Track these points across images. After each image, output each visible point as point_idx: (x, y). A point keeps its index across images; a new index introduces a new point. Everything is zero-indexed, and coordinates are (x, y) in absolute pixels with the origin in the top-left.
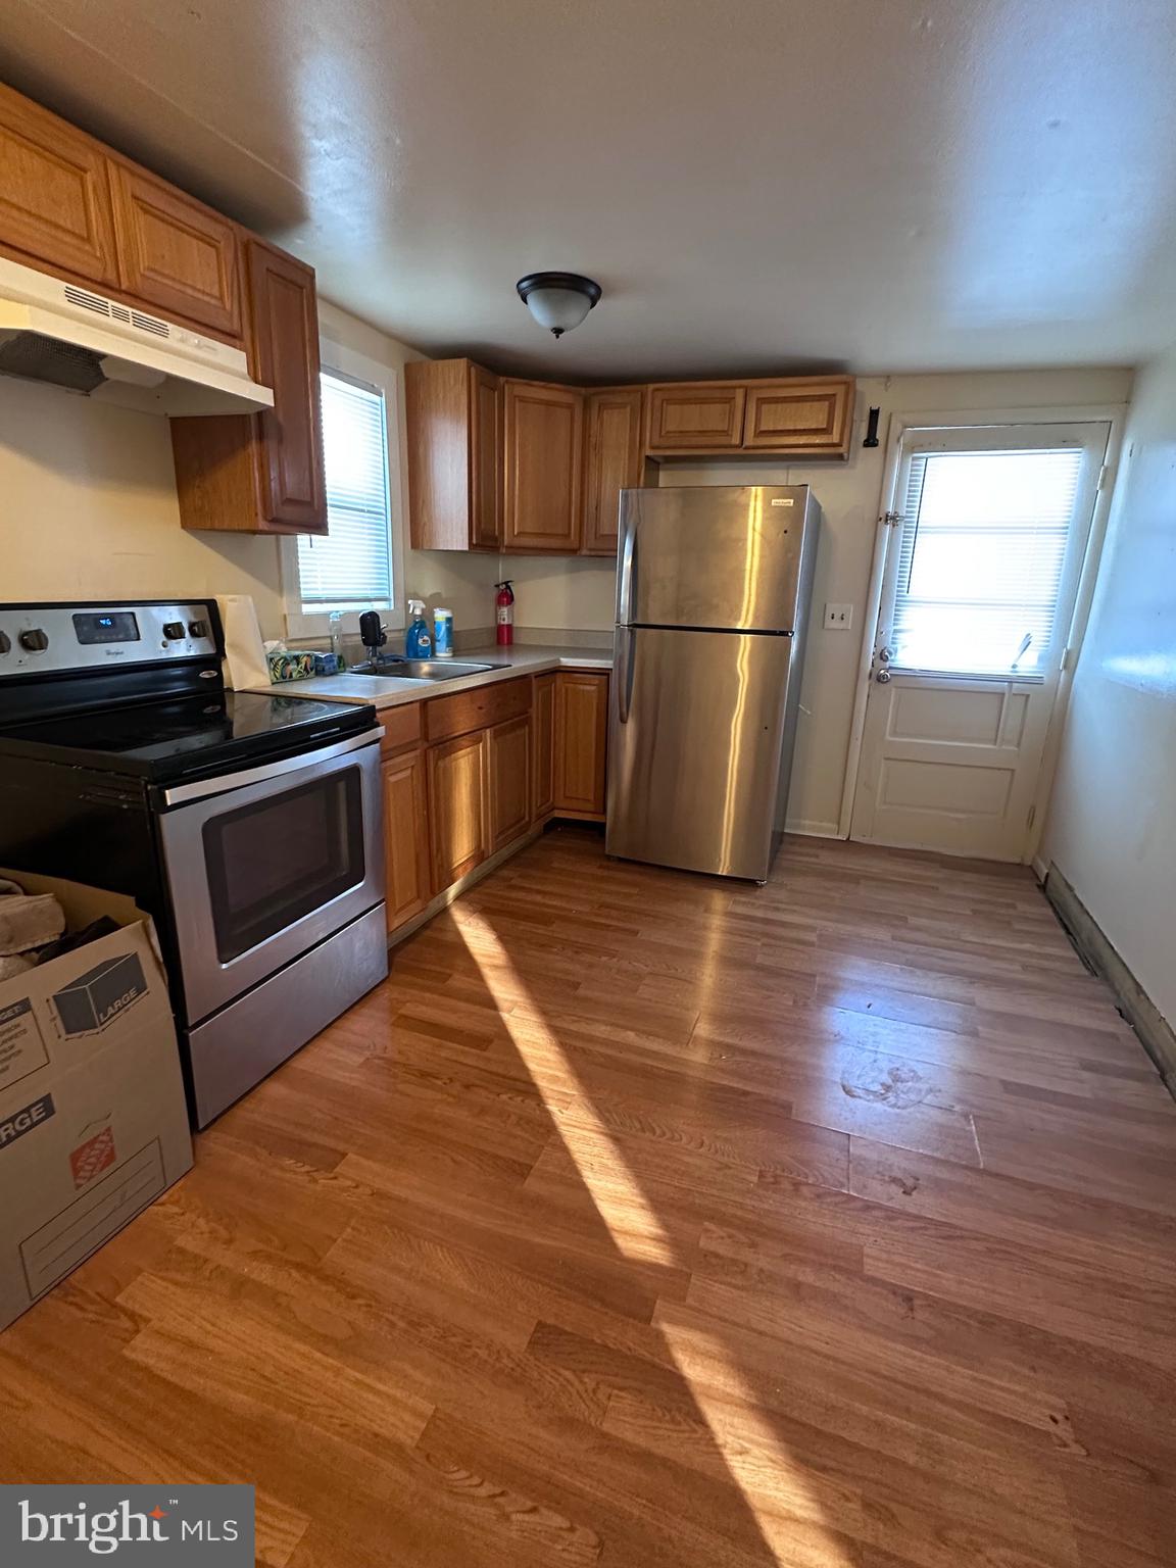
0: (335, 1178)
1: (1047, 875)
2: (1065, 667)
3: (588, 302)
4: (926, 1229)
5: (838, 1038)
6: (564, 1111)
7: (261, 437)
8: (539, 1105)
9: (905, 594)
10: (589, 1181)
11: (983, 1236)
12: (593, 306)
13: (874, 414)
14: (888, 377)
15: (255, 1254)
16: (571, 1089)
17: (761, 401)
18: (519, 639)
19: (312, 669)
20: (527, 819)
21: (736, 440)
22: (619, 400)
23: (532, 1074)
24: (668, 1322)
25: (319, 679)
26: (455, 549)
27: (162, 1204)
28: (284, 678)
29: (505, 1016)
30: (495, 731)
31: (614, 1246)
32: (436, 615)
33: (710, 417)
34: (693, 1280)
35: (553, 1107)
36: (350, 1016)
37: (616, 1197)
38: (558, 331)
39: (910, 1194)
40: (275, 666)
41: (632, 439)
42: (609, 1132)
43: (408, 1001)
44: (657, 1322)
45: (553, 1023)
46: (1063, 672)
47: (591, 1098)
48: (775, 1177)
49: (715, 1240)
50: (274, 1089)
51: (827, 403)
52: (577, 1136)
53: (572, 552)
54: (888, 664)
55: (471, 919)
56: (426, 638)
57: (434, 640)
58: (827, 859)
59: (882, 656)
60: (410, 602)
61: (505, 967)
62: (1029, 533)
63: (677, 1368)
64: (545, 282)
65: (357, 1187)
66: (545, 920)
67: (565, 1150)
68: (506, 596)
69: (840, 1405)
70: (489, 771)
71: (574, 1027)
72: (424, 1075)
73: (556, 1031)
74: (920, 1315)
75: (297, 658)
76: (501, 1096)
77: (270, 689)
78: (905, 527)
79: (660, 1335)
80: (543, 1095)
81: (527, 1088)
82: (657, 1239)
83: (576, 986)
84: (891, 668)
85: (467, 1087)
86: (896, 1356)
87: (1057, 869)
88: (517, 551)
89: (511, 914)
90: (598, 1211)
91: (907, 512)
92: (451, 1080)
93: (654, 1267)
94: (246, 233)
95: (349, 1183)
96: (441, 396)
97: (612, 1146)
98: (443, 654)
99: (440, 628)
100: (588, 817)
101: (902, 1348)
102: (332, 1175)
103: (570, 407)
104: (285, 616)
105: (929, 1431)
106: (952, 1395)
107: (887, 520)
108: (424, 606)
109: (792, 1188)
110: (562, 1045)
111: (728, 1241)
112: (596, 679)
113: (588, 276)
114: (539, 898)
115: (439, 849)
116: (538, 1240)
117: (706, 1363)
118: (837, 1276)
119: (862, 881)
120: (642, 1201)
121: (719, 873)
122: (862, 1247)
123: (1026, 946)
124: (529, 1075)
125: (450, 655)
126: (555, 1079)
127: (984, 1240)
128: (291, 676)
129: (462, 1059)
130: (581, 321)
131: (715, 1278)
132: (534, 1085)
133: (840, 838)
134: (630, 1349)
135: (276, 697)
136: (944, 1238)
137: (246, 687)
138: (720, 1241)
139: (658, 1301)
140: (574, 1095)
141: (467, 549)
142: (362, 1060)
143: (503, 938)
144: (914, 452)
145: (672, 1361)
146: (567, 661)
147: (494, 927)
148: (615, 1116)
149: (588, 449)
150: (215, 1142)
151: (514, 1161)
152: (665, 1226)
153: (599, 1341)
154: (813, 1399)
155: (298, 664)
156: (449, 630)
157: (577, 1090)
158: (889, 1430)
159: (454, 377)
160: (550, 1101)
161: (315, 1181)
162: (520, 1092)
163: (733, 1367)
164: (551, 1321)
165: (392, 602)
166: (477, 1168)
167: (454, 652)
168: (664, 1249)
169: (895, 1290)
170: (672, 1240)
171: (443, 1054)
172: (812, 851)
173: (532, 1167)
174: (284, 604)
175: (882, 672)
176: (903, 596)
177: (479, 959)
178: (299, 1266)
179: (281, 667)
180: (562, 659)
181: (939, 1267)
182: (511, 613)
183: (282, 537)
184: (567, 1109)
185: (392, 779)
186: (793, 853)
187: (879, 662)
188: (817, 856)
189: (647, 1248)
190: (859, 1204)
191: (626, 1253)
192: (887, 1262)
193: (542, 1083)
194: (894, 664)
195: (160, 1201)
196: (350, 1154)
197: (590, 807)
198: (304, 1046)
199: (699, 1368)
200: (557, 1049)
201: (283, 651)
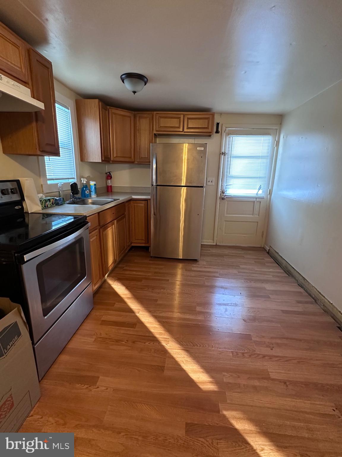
0: (98, 387)
1: (269, 249)
2: (269, 194)
3: (144, 84)
4: (280, 360)
5: (236, 305)
6: (168, 344)
7: (37, 121)
8: (159, 344)
9: (229, 175)
10: (183, 367)
11: (296, 358)
12: (145, 85)
13: (218, 124)
14: (221, 114)
15: (77, 427)
16: (166, 336)
17: (188, 119)
18: (114, 190)
19: (54, 203)
20: (126, 247)
21: (181, 130)
22: (145, 116)
23: (153, 333)
24: (225, 411)
25: (57, 207)
26: (96, 161)
27: (32, 416)
28: (46, 207)
29: (138, 315)
30: (117, 220)
31: (199, 388)
32: (90, 183)
33: (173, 123)
34: (227, 394)
35: (164, 344)
36: (84, 324)
37: (194, 371)
38: (134, 92)
39: (273, 350)
40: (42, 203)
41: (150, 128)
42: (184, 349)
43: (103, 315)
44: (222, 412)
45: (154, 315)
46: (269, 195)
47: (174, 338)
48: (236, 352)
49: (227, 378)
50: (64, 358)
51: (207, 120)
52: (175, 352)
53: (132, 162)
54: (225, 194)
55: (115, 283)
56: (88, 191)
57: (90, 191)
58: (214, 251)
59: (223, 193)
60: (82, 179)
61: (132, 298)
62: (259, 158)
63: (233, 426)
64: (130, 76)
65: (107, 389)
66: (139, 280)
67: (172, 358)
68: (109, 177)
69: (281, 424)
70: (116, 234)
71: (161, 315)
72: (117, 341)
73: (156, 317)
74: (290, 387)
75: (49, 200)
76: (146, 343)
77: (41, 212)
78: (228, 156)
79: (224, 416)
80: (159, 340)
81: (153, 339)
82: (211, 382)
83: (156, 300)
84: (225, 195)
85: (134, 342)
86: (289, 403)
87: (272, 247)
88: (115, 162)
89: (127, 279)
90: (190, 377)
91: (228, 152)
92: (127, 341)
93: (214, 392)
94: (29, 46)
95: (104, 388)
96: (89, 111)
97: (186, 353)
98: (94, 195)
99: (92, 187)
100: (143, 245)
101: (290, 399)
102: (96, 387)
103: (130, 117)
104: (42, 185)
105: (307, 424)
106: (308, 411)
107: (223, 154)
108: (87, 180)
109: (242, 355)
110: (159, 321)
111: (231, 377)
112: (144, 202)
113: (144, 76)
114: (134, 273)
115: (105, 262)
116: (175, 393)
117: (241, 422)
118: (265, 381)
119: (224, 256)
120: (202, 370)
121: (180, 258)
122: (267, 370)
123: (271, 270)
124: (152, 334)
125: (96, 196)
126: (161, 334)
127: (296, 359)
128: (48, 206)
129: (128, 333)
130: (142, 90)
131: (233, 391)
132: (155, 337)
133: (214, 244)
134: (217, 424)
135: (43, 214)
136: (286, 361)
137: (33, 211)
138: (229, 378)
139: (219, 404)
140: (169, 338)
141: (100, 161)
142: (93, 340)
143: (128, 288)
144: (229, 135)
145: (231, 424)
146: (134, 197)
147: (124, 284)
148: (184, 343)
149: (136, 131)
150: (47, 384)
151: (158, 366)
152: (212, 377)
153: (207, 424)
154: (274, 424)
155: (50, 202)
156: (95, 188)
157: (169, 336)
158: (297, 427)
159: (94, 106)
160: (162, 342)
161: (91, 390)
162: (152, 340)
163: (249, 420)
164: (189, 422)
165: (76, 179)
166: (147, 371)
167: (97, 195)
168: (214, 385)
169: (280, 381)
170: (216, 382)
171: (122, 332)
172: (208, 249)
173: (164, 367)
174: (41, 181)
175: (223, 197)
176: (228, 175)
177: (122, 296)
178: (94, 426)
179: (44, 203)
180: (132, 196)
181: (289, 371)
182: (111, 181)
183: (39, 157)
184: (168, 343)
185: (91, 240)
186: (204, 250)
187: (222, 194)
188: (210, 250)
189: (209, 386)
190: (261, 356)
191: (204, 390)
192: (275, 372)
193: (157, 336)
194: (226, 195)
195: (30, 415)
196: (100, 377)
197: (144, 242)
198: (71, 339)
199: (239, 424)
200: (158, 323)
201: (44, 198)
